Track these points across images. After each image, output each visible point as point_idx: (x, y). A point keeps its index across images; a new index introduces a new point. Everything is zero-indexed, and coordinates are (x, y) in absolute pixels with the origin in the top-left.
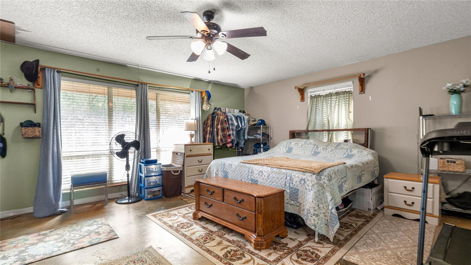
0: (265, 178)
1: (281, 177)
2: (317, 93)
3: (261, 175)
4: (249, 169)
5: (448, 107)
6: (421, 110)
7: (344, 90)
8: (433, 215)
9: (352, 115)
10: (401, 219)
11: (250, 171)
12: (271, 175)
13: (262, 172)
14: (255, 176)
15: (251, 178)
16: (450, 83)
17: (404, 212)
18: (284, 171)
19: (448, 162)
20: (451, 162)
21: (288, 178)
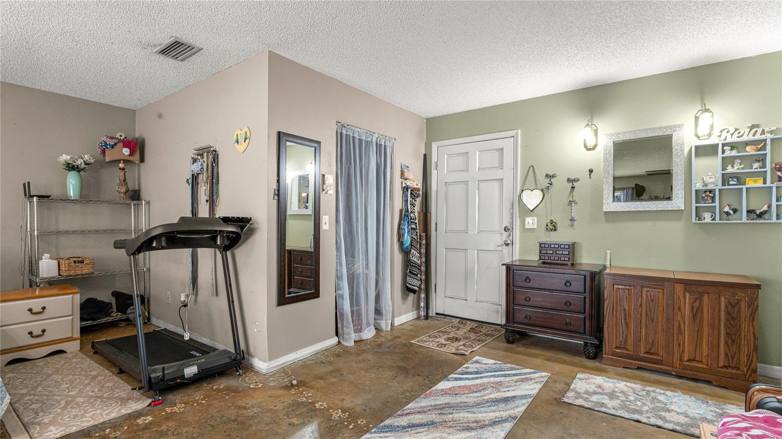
5: (65, 186)
6: (27, 187)
8: (72, 339)
10: (27, 363)
16: (67, 154)
17: (29, 352)
19: (75, 262)
20: (79, 262)
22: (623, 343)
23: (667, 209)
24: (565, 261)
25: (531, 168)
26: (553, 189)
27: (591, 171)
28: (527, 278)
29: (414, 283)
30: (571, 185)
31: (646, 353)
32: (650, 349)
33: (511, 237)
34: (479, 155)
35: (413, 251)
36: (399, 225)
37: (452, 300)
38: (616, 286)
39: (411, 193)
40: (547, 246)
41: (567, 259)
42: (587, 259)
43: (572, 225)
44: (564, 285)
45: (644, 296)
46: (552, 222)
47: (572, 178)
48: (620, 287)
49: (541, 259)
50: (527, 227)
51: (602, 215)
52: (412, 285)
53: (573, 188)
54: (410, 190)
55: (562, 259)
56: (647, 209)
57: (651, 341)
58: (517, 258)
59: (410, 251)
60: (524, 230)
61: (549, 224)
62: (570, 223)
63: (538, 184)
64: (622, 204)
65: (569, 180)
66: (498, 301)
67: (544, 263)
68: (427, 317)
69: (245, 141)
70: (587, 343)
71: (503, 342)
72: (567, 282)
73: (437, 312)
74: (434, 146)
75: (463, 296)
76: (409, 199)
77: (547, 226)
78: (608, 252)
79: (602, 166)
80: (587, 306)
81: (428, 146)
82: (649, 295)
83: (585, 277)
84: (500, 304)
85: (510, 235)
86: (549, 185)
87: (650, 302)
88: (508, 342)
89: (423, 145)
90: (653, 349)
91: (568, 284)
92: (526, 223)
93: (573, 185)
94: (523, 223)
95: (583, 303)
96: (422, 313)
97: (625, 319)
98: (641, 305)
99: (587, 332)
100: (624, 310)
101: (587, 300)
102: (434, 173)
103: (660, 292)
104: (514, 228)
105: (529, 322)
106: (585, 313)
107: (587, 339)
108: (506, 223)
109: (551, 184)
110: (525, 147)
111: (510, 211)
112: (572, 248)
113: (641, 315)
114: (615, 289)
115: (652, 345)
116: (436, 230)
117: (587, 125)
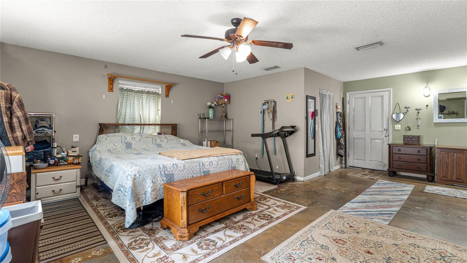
0: (215, 166)
1: (226, 161)
2: (129, 87)
3: (211, 165)
4: (199, 163)
5: (209, 114)
7: (151, 90)
9: (160, 112)
11: (201, 164)
12: (219, 163)
13: (211, 162)
14: (207, 168)
15: (203, 171)
16: (209, 102)
18: (226, 157)
21: (230, 161)
22: (445, 175)
23: (464, 122)
24: (416, 143)
25: (398, 104)
26: (408, 113)
27: (427, 106)
28: (399, 150)
29: (342, 152)
30: (417, 111)
31: (456, 179)
32: (458, 177)
33: (388, 133)
34: (371, 98)
35: (341, 139)
36: (336, 128)
37: (357, 160)
38: (441, 153)
39: (340, 115)
40: (407, 137)
41: (417, 142)
42: (426, 142)
43: (418, 128)
44: (417, 152)
45: (455, 156)
46: (408, 127)
47: (418, 108)
48: (444, 153)
49: (404, 142)
50: (396, 129)
51: (433, 124)
52: (341, 153)
53: (418, 113)
54: (339, 113)
55: (415, 142)
56: (455, 122)
57: (458, 174)
58: (391, 142)
59: (340, 139)
60: (394, 130)
61: (407, 128)
62: (417, 127)
63: (401, 111)
64: (442, 119)
65: (416, 109)
66: (381, 160)
67: (405, 144)
68: (346, 168)
69: (292, 98)
70: (428, 175)
71: (387, 176)
72: (419, 151)
73: (349, 165)
74: (348, 94)
75: (363, 158)
76: (339, 117)
77: (406, 128)
78: (436, 139)
79: (433, 104)
80: (428, 161)
81: (345, 94)
82: (457, 156)
83: (427, 149)
84: (382, 161)
85: (387, 132)
86: (406, 111)
87: (458, 159)
88: (390, 176)
89: (342, 94)
90: (459, 177)
91: (419, 152)
92: (395, 127)
93: (418, 111)
94: (394, 127)
95: (426, 159)
96: (344, 166)
97: (446, 165)
98: (454, 160)
99: (428, 170)
100: (446, 162)
101: (428, 158)
102: (348, 106)
103: (462, 155)
104: (389, 129)
105: (401, 168)
106: (427, 163)
107: (428, 174)
108: (385, 127)
109: (408, 111)
110: (394, 95)
111: (387, 122)
112: (418, 138)
113: (454, 164)
114: (441, 154)
115: (459, 175)
116: (349, 130)
117: (426, 87)
